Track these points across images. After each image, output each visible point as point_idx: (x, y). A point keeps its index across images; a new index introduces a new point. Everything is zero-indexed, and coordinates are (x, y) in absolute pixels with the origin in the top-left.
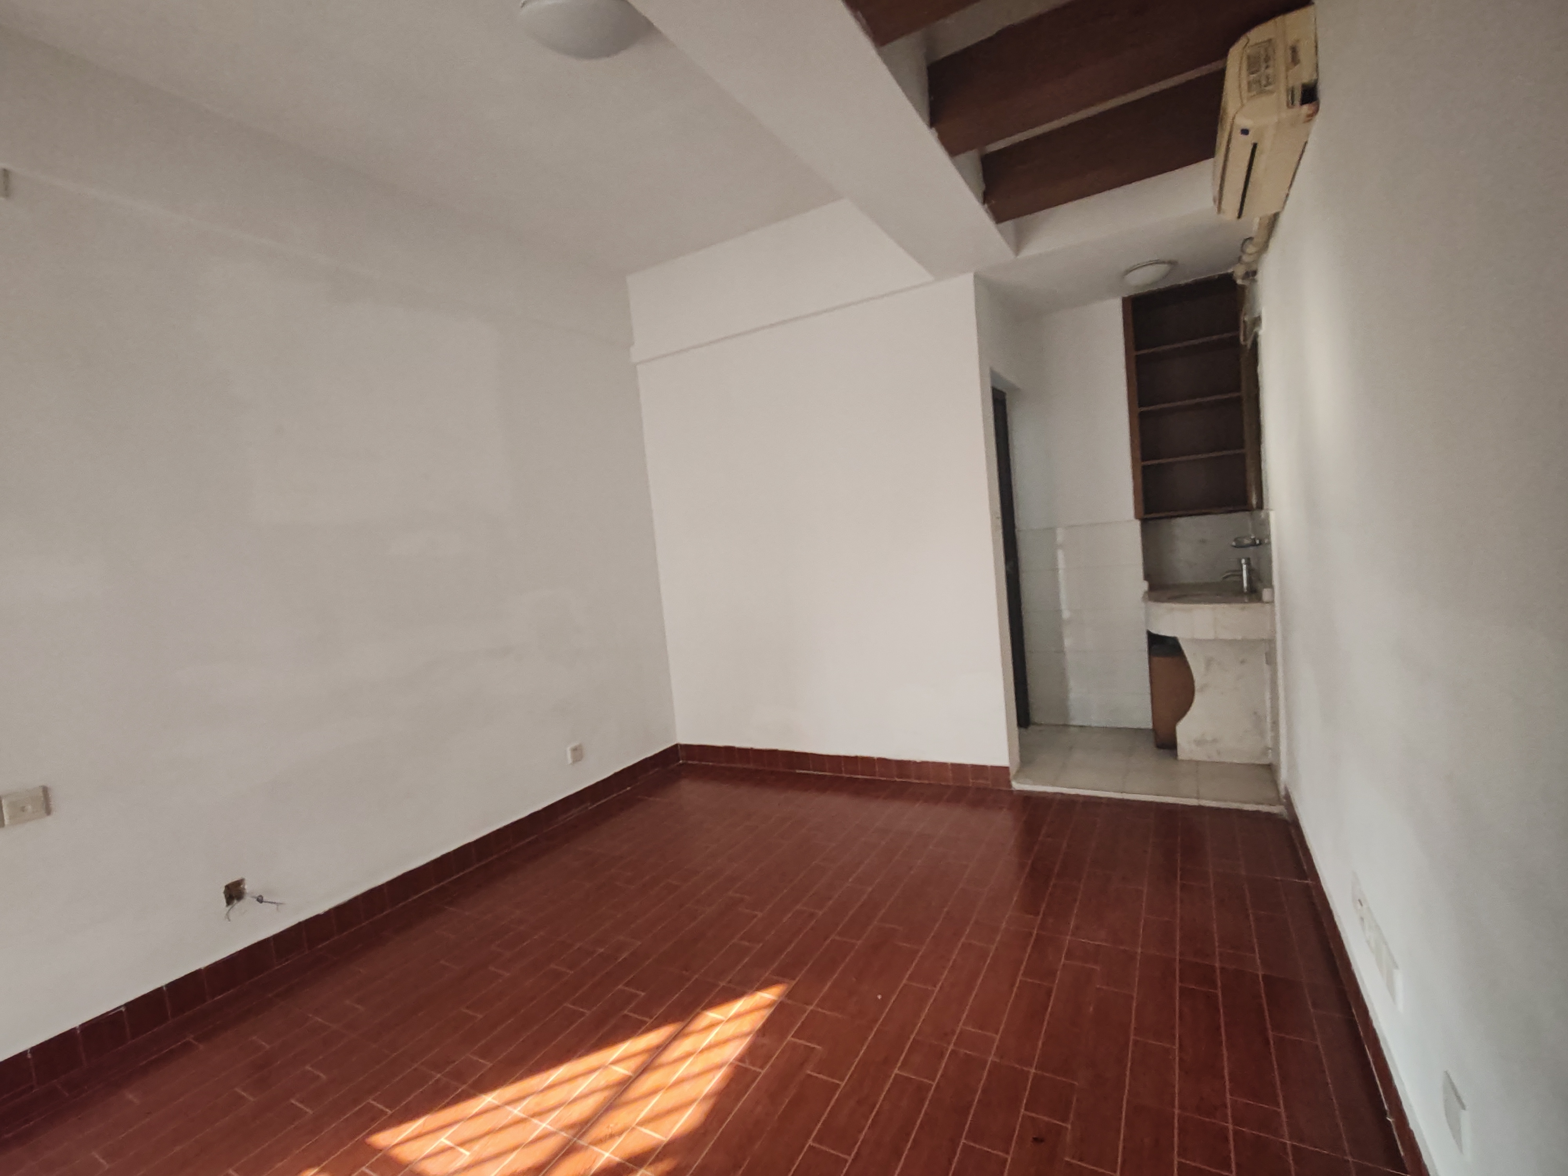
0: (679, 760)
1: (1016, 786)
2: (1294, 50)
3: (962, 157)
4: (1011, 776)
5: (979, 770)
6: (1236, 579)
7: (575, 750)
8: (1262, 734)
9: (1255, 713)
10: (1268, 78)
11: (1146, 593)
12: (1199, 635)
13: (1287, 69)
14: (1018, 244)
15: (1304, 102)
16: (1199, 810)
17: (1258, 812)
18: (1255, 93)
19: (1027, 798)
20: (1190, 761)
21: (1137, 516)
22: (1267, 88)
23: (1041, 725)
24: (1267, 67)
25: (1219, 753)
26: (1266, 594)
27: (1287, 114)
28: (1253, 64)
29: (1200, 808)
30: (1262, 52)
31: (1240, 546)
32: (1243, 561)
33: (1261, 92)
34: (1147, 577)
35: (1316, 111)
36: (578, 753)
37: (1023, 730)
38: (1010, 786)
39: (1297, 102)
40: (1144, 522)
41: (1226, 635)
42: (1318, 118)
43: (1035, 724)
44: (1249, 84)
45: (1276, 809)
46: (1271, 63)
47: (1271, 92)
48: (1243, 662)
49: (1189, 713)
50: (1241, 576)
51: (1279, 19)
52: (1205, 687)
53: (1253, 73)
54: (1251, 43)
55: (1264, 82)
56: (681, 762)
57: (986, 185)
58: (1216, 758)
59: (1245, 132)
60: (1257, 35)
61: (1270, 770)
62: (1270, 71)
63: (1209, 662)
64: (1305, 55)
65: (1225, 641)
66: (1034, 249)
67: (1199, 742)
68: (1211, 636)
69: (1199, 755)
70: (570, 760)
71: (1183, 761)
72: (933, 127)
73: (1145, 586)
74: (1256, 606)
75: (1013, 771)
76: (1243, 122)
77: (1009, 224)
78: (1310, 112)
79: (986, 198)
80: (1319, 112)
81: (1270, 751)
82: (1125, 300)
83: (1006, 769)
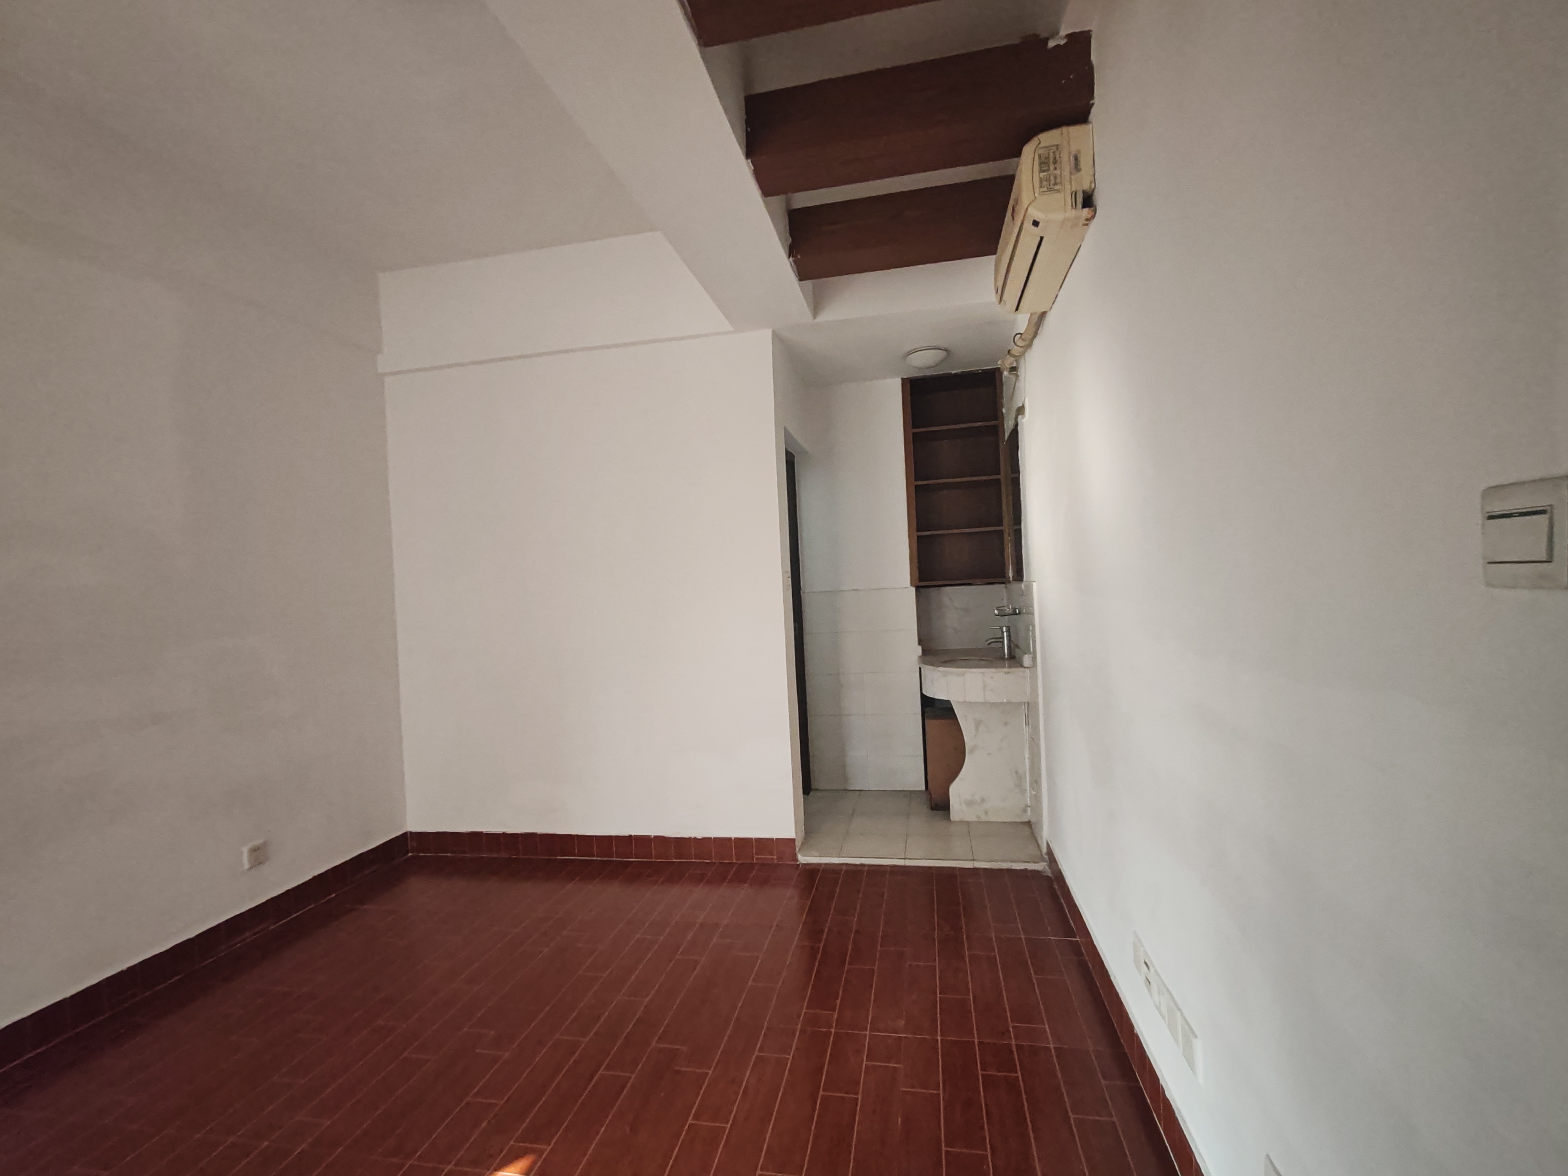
0: (407, 852)
1: (802, 859)
2: (1076, 159)
3: (772, 199)
4: (797, 849)
5: (764, 844)
6: (1000, 645)
7: (255, 850)
8: (1023, 792)
9: (1017, 773)
10: (1055, 178)
11: (920, 657)
12: (969, 699)
13: (1071, 174)
14: (816, 307)
15: (1084, 206)
16: (975, 872)
17: (1026, 870)
18: (1045, 189)
19: (812, 872)
20: (961, 822)
21: (912, 585)
22: (1056, 187)
23: (822, 790)
24: (1056, 169)
25: (986, 813)
26: (1027, 660)
27: (1072, 213)
28: (1046, 163)
29: (975, 871)
30: (1051, 154)
31: (1002, 615)
32: (1004, 628)
33: (1050, 190)
34: (920, 642)
35: (1093, 217)
36: (259, 856)
37: (806, 796)
38: (797, 860)
39: (1080, 205)
40: (918, 588)
41: (993, 698)
42: (1094, 223)
43: (817, 790)
44: (1041, 181)
45: (1040, 866)
46: (1058, 166)
47: (1058, 191)
48: (1006, 724)
49: (960, 775)
50: (1003, 642)
51: (1065, 129)
52: (974, 748)
53: (1044, 171)
54: (1042, 145)
55: (1053, 182)
56: (410, 854)
57: (793, 240)
58: (984, 818)
59: (1036, 223)
60: (1048, 138)
61: (1029, 828)
62: (1058, 172)
63: (978, 724)
64: (1085, 163)
65: (993, 705)
66: (831, 314)
67: (970, 803)
68: (982, 700)
69: (970, 815)
70: (247, 865)
71: (955, 822)
72: (750, 158)
73: (919, 649)
74: (1018, 671)
75: (798, 844)
76: (1034, 213)
77: (808, 283)
78: (1089, 216)
79: (792, 251)
80: (1096, 218)
81: (1029, 809)
82: (903, 380)
83: (792, 841)
